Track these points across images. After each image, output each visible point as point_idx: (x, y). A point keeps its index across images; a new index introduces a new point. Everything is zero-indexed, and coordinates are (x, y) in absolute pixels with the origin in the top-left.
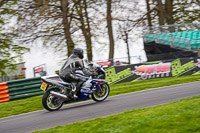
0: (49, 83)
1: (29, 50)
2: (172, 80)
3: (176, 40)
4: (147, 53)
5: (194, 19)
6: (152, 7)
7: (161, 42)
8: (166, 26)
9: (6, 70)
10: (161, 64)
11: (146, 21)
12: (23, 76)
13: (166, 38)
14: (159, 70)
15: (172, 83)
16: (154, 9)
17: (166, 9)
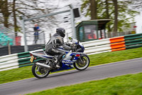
0: (35, 56)
1: (139, 13)
9: (123, 28)
12: (134, 32)
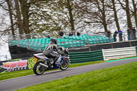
0: (39, 59)
2: (28, 71)
3: (31, 45)
4: (11, 53)
5: (43, 30)
6: (14, 21)
7: (21, 46)
8: (24, 35)
10: (21, 61)
11: (11, 31)
13: (24, 43)
14: (19, 64)
15: (28, 74)
16: (16, 23)
17: (24, 23)
